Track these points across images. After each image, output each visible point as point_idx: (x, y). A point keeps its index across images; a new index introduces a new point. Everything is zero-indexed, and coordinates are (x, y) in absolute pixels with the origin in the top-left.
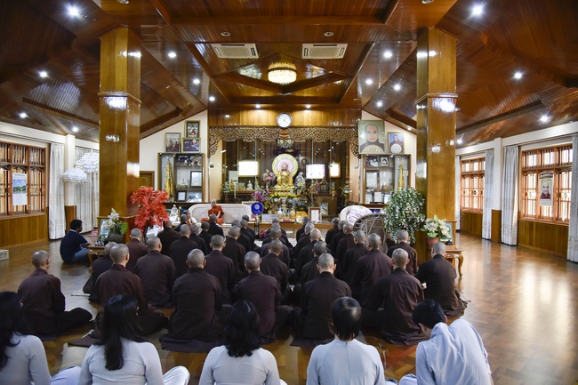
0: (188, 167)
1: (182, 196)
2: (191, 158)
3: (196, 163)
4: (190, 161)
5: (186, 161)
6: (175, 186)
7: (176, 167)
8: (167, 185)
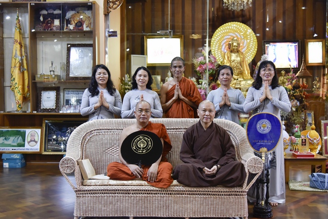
0: (60, 34)
1: (48, 100)
2: (69, 15)
3: (80, 24)
4: (65, 21)
5: (57, 22)
6: (33, 77)
7: (34, 37)
8: (16, 73)
